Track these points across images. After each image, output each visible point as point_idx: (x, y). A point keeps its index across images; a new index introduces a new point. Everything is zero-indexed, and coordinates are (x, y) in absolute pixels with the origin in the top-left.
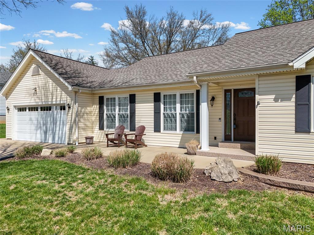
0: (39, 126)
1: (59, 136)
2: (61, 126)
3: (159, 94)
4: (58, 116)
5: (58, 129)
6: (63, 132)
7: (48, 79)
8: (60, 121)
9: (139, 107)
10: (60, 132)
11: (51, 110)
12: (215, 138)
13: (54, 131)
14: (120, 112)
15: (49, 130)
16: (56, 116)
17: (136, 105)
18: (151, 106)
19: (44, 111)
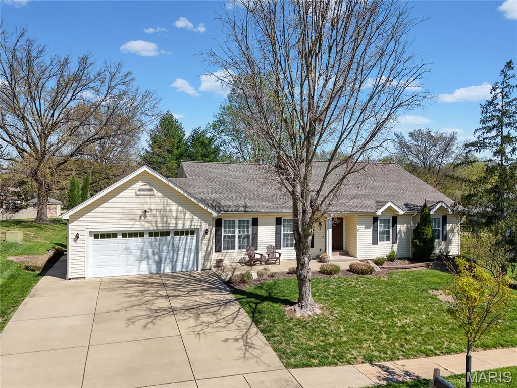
0: (144, 255)
1: (183, 264)
2: (186, 252)
3: (281, 218)
4: (181, 242)
5: (181, 256)
6: (189, 259)
7: (169, 201)
8: (185, 246)
9: (261, 229)
10: (186, 259)
11: (169, 236)
12: (320, 250)
13: (175, 259)
14: (240, 233)
15: (165, 259)
16: (178, 242)
17: (259, 227)
18: (273, 228)
19: (155, 236)
